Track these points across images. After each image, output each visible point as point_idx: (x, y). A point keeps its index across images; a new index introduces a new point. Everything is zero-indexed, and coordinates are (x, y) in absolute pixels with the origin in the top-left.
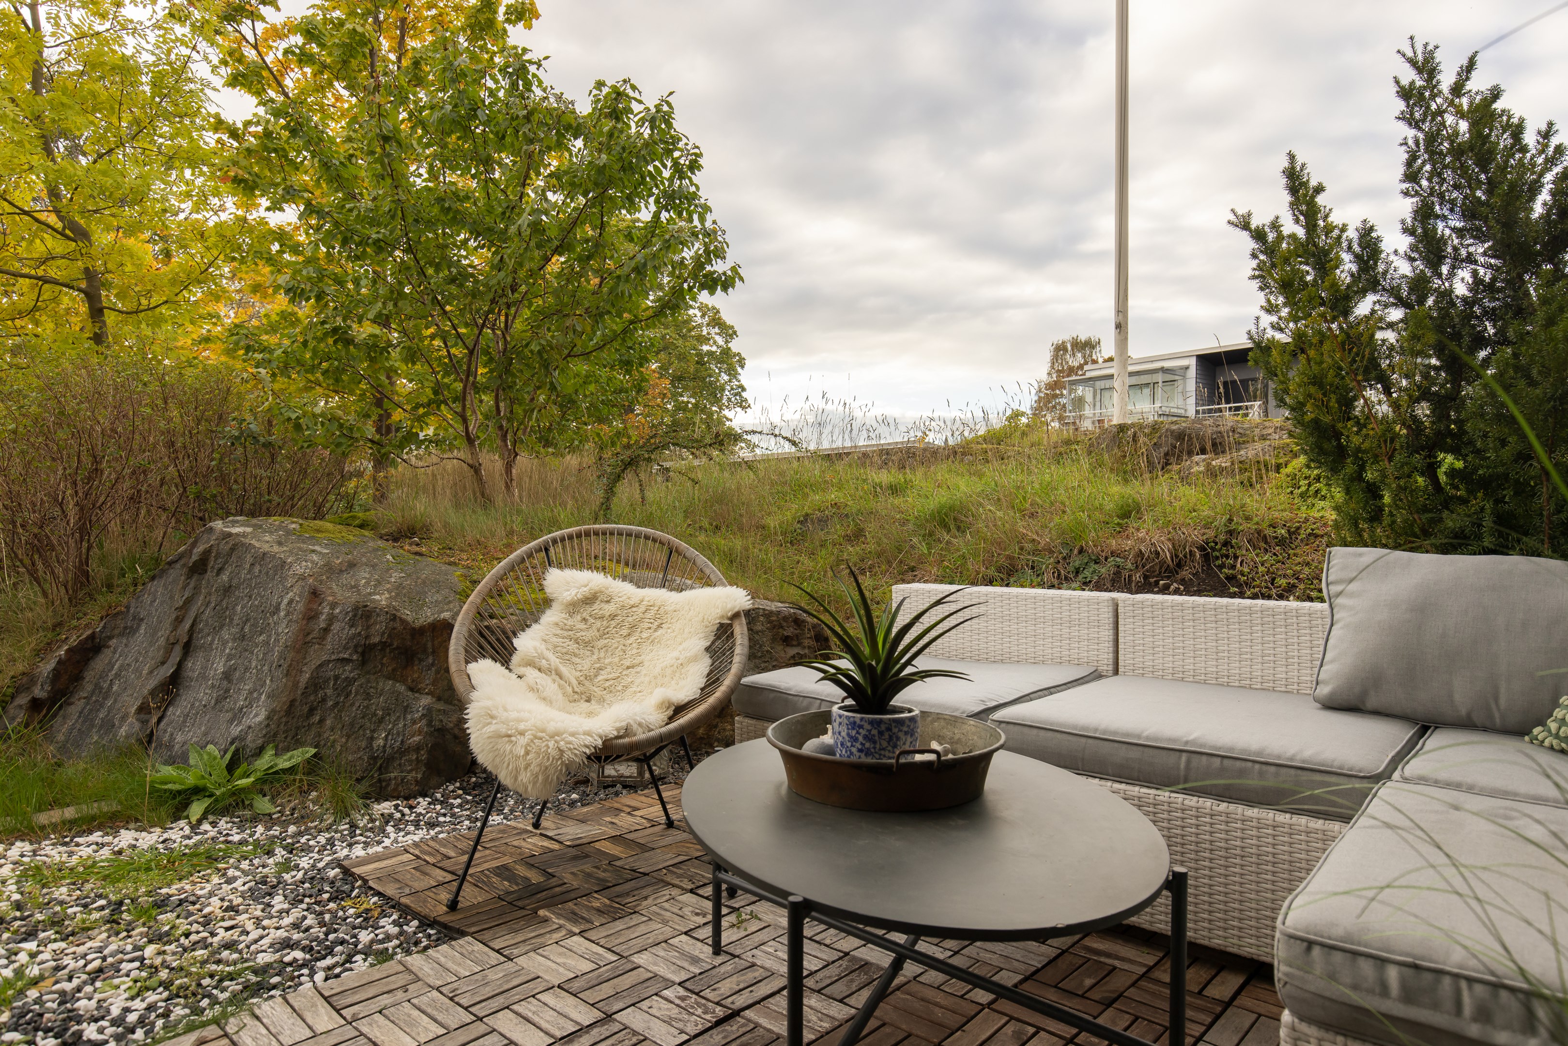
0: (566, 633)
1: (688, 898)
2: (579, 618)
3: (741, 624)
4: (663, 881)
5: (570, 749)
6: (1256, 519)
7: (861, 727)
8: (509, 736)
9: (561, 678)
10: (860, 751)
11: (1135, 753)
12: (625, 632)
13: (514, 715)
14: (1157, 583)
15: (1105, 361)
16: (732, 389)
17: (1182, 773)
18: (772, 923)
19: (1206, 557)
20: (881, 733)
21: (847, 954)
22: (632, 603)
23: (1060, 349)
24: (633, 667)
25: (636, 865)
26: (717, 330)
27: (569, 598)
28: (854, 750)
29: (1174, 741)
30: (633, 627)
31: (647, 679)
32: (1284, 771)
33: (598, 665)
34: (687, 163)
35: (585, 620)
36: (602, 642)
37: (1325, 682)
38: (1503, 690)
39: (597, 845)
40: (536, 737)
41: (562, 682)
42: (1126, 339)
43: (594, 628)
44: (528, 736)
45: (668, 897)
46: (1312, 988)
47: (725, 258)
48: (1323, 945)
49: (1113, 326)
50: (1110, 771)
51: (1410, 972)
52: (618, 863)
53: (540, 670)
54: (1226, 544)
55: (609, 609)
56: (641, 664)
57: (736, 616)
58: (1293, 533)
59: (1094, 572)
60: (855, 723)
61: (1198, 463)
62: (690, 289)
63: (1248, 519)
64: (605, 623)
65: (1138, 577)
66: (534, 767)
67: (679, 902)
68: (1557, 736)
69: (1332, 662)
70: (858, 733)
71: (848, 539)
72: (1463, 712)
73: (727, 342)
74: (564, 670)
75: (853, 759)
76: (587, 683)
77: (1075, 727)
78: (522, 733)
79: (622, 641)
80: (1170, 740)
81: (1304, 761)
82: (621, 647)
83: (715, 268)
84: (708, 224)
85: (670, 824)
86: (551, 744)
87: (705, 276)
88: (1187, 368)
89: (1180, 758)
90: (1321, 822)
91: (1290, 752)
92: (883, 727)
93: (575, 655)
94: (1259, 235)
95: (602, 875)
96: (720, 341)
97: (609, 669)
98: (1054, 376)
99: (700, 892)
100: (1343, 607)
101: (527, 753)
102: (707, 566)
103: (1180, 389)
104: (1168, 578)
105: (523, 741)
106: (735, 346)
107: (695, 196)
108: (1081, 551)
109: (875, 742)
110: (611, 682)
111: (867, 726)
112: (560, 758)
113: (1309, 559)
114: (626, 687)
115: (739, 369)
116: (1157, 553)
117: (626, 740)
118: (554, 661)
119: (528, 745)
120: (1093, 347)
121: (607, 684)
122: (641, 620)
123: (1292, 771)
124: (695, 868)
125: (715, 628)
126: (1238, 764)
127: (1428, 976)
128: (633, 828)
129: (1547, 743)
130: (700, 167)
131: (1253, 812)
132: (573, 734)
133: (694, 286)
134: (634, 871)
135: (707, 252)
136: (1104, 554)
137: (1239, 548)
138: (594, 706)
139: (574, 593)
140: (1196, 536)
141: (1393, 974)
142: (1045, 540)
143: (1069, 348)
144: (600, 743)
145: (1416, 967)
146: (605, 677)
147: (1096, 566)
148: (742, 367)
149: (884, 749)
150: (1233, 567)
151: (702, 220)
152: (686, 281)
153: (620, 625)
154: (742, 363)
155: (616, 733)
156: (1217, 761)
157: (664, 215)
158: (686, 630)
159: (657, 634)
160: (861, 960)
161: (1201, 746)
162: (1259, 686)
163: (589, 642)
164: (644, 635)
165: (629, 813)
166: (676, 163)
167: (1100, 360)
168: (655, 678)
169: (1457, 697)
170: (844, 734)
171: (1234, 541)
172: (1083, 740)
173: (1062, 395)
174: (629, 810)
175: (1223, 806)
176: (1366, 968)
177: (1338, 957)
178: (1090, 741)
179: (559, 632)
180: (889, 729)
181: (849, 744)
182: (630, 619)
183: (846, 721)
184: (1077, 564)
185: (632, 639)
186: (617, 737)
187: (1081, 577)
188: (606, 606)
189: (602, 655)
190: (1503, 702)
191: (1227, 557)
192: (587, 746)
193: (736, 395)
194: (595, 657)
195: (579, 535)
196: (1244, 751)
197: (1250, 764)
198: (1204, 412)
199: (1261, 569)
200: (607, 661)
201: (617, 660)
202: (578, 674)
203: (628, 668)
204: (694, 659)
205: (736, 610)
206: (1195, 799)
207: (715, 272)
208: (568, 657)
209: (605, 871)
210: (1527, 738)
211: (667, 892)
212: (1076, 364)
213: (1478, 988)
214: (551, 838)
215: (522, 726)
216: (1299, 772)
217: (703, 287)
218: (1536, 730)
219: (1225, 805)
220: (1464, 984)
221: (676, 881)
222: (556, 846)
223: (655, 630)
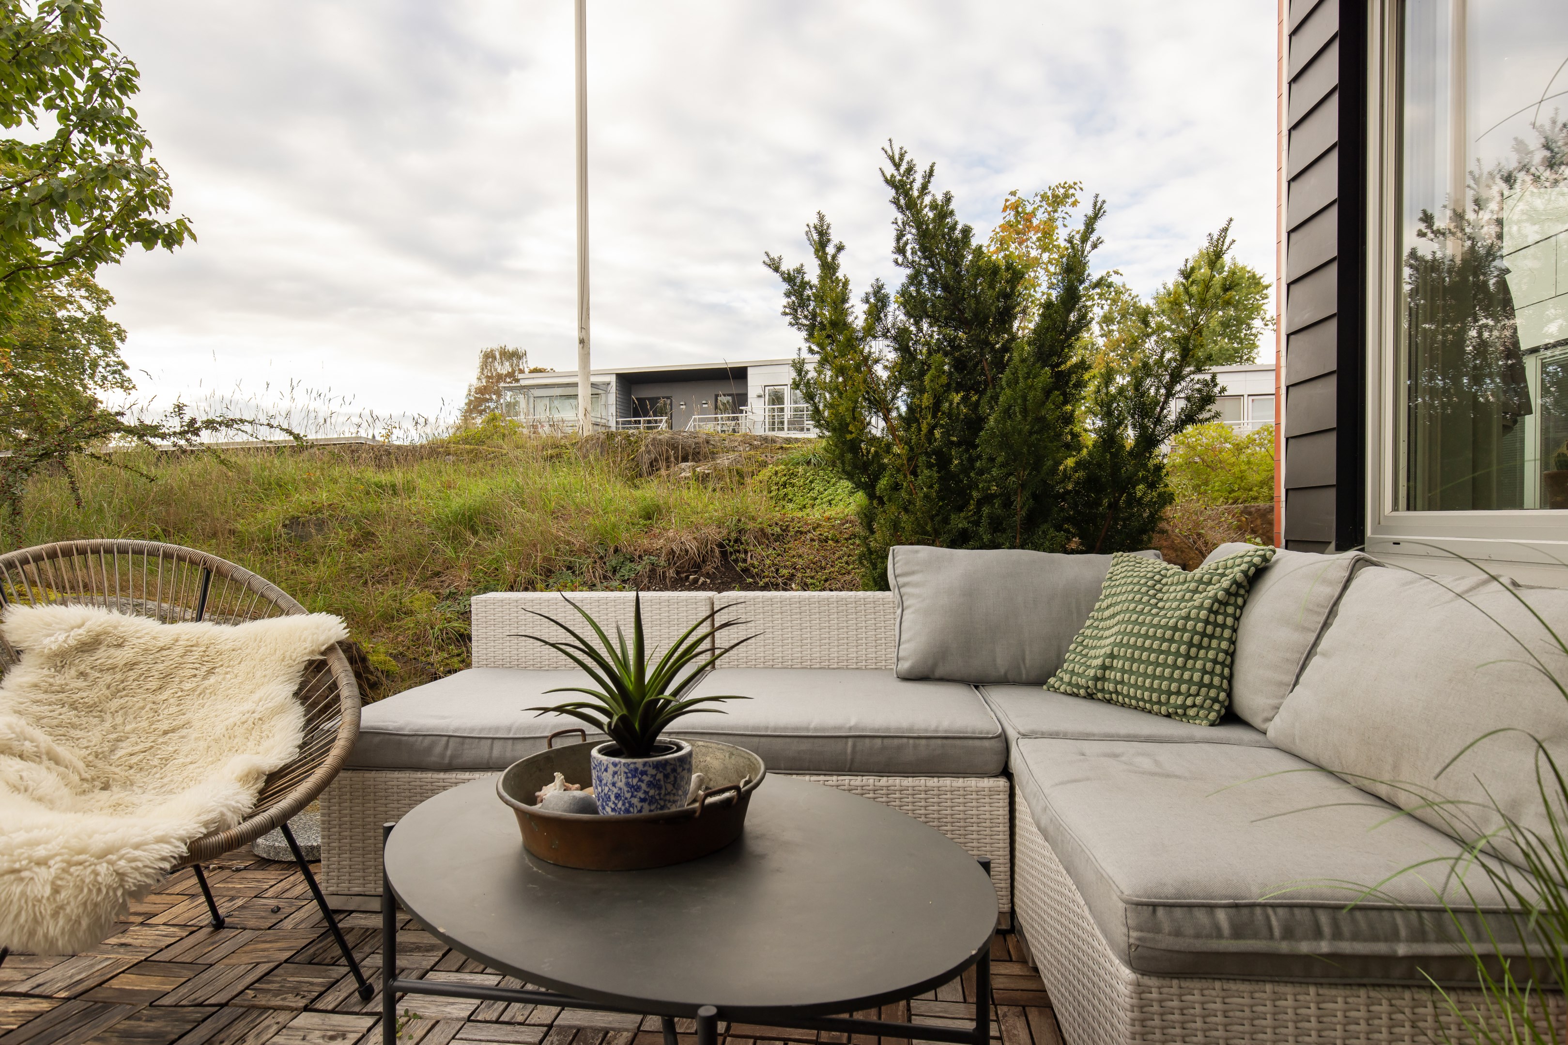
0: (54, 698)
1: (305, 1020)
2: (73, 672)
3: (340, 659)
4: (254, 1007)
5: (137, 869)
6: (759, 520)
7: (644, 773)
8: (13, 871)
9: (57, 763)
10: (642, 800)
11: (805, 746)
12: (153, 684)
13: (21, 837)
14: (687, 577)
15: (531, 372)
16: (108, 365)
17: (849, 757)
18: (439, 1016)
19: (724, 554)
20: (666, 776)
21: (550, 1026)
22: (161, 644)
23: (488, 357)
24: (173, 731)
25: (200, 995)
26: (83, 292)
27: (54, 647)
28: (635, 801)
29: (839, 728)
30: (166, 677)
31: (202, 744)
32: (933, 741)
33: (114, 736)
34: (114, 78)
35: (82, 674)
36: (115, 704)
37: (905, 659)
38: (1027, 653)
39: (115, 984)
40: (70, 864)
41: (62, 769)
42: (589, 354)
43: (101, 683)
44: (56, 865)
45: (275, 1028)
46: (1163, 946)
47: (168, 207)
48: (1165, 905)
49: (577, 341)
50: (782, 766)
51: (1232, 911)
52: (166, 1001)
53: (21, 757)
54: (737, 541)
55: (122, 656)
56: (187, 725)
57: (331, 649)
58: (785, 530)
59: (630, 570)
60: (636, 769)
61: (686, 469)
62: (116, 237)
63: (754, 519)
64: (118, 676)
65: (671, 573)
66: (73, 909)
67: (297, 1029)
68: (1069, 684)
69: (908, 641)
70: (641, 780)
71: (355, 544)
72: (1002, 672)
73: (98, 308)
74: (62, 751)
75: (634, 813)
76: (100, 764)
77: (746, 728)
78: (42, 862)
79: (152, 698)
80: (835, 728)
81: (946, 731)
82: (150, 705)
83: (154, 217)
84: (145, 161)
85: (219, 924)
86: (103, 868)
87: (137, 224)
88: (609, 384)
89: (846, 744)
90: (961, 780)
91: (933, 725)
92: (669, 769)
93: (74, 726)
94: (789, 278)
95: (151, 1026)
96: (89, 306)
97: (133, 738)
98: (484, 381)
99: (319, 1005)
100: (912, 595)
101: (56, 891)
102: (272, 590)
103: (603, 402)
104: (695, 572)
105: (44, 874)
106: (110, 314)
107: (130, 123)
108: (616, 551)
109: (660, 788)
110: (142, 756)
111: (652, 771)
112: (122, 886)
113: (800, 552)
114: (165, 761)
115: (118, 343)
116: (687, 551)
117: (222, 836)
118: (43, 739)
119: (58, 877)
120: (520, 357)
121: (134, 760)
122: (179, 666)
123: (939, 741)
124: (293, 975)
125: (303, 666)
126: (896, 741)
127: (1245, 911)
128: (163, 944)
129: (1062, 689)
130: (134, 88)
131: (908, 782)
132: (137, 847)
133: (121, 235)
134: (200, 1005)
135: (140, 194)
136: (637, 553)
137: (748, 544)
138: (117, 794)
139: (61, 638)
140: (713, 533)
141: (1221, 916)
142: (578, 541)
143: (498, 356)
144: (183, 850)
145: (1236, 906)
146: (130, 750)
147: (632, 565)
148: (122, 340)
149: (669, 794)
150: (745, 561)
151: (137, 153)
152: (109, 227)
153: (145, 676)
154: (121, 335)
155: (204, 831)
156: (879, 741)
157: (77, 138)
158: (259, 674)
159: (207, 683)
160: (570, 1027)
161: (863, 730)
162: (835, 666)
163: (95, 705)
164: (187, 686)
165: (142, 924)
166: (96, 75)
167: (527, 370)
168: (217, 741)
169: (999, 661)
170: (620, 784)
171: (743, 538)
172: (756, 740)
173: (491, 399)
174: (140, 919)
175: (884, 781)
176: (1201, 916)
177: (1178, 913)
178: (763, 740)
179: (41, 696)
180: (674, 770)
181: (628, 795)
182: (161, 666)
183: (624, 769)
184: (614, 563)
185: (166, 694)
186: (206, 836)
187: (618, 576)
188: (118, 653)
189: (119, 720)
190: (1027, 662)
191: (739, 552)
192: (164, 859)
193: (115, 372)
194: (107, 725)
195: (52, 555)
196: (898, 729)
197: (905, 740)
198: (624, 423)
199: (768, 562)
200: (128, 728)
201: (145, 724)
202: (84, 752)
203: (165, 733)
204: (280, 710)
205: (332, 641)
206: (859, 778)
207: (155, 222)
208: (62, 731)
209: (150, 1020)
210: (1045, 687)
211: (271, 1021)
212: (505, 372)
213: (1280, 911)
214: (26, 995)
215: (41, 852)
216: (945, 741)
217: (134, 238)
218: (1052, 680)
219: (885, 779)
220: (1270, 911)
221: (277, 1002)
222: (44, 1005)
223: (204, 678)
